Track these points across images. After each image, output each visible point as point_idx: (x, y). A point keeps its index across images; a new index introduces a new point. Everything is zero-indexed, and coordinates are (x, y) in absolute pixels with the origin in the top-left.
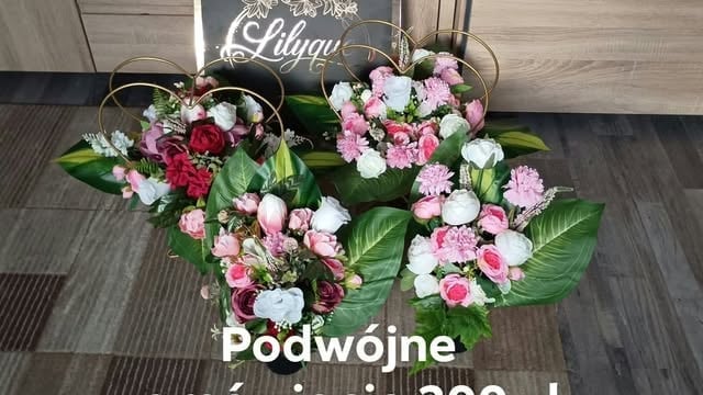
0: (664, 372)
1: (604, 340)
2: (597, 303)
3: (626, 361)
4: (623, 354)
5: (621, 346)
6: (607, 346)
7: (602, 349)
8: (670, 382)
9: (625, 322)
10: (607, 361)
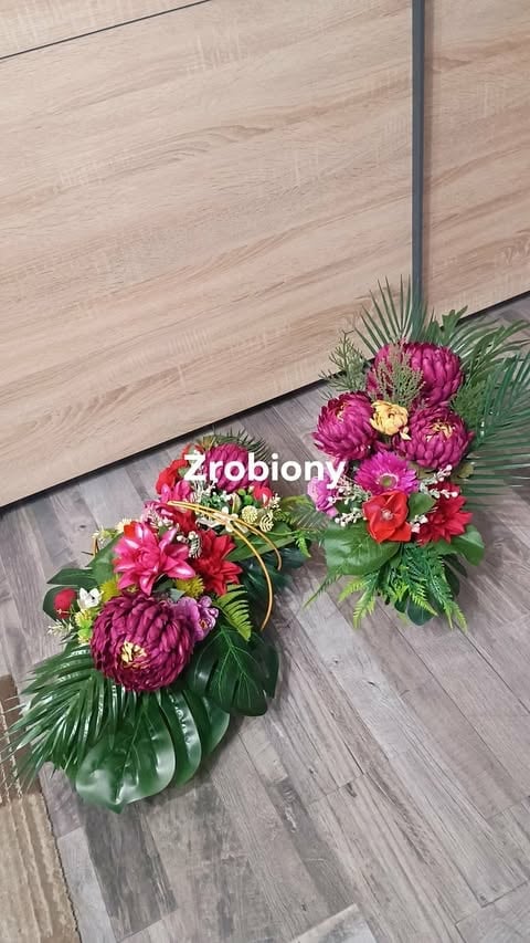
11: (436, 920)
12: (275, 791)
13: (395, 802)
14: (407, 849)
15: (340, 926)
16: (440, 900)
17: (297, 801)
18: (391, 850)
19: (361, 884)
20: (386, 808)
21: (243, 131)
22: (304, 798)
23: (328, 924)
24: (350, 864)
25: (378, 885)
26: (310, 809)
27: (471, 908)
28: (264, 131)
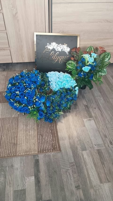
0: (95, 108)
1: (84, 104)
2: (82, 98)
3: (88, 107)
4: (87, 106)
5: (87, 105)
6: (84, 105)
7: (83, 106)
8: (96, 110)
9: (87, 101)
10: (84, 107)
11: (102, 122)
12: (85, 106)
13: (101, 111)
14: (101, 115)
15: (90, 119)
16: (103, 120)
17: (88, 108)
18: (99, 115)
19: (94, 117)
20: (99, 111)
21: (108, 21)
22: (89, 107)
23: (89, 119)
24: (93, 115)
25: (96, 117)
26: (89, 109)
27: (107, 122)
28: (111, 22)
